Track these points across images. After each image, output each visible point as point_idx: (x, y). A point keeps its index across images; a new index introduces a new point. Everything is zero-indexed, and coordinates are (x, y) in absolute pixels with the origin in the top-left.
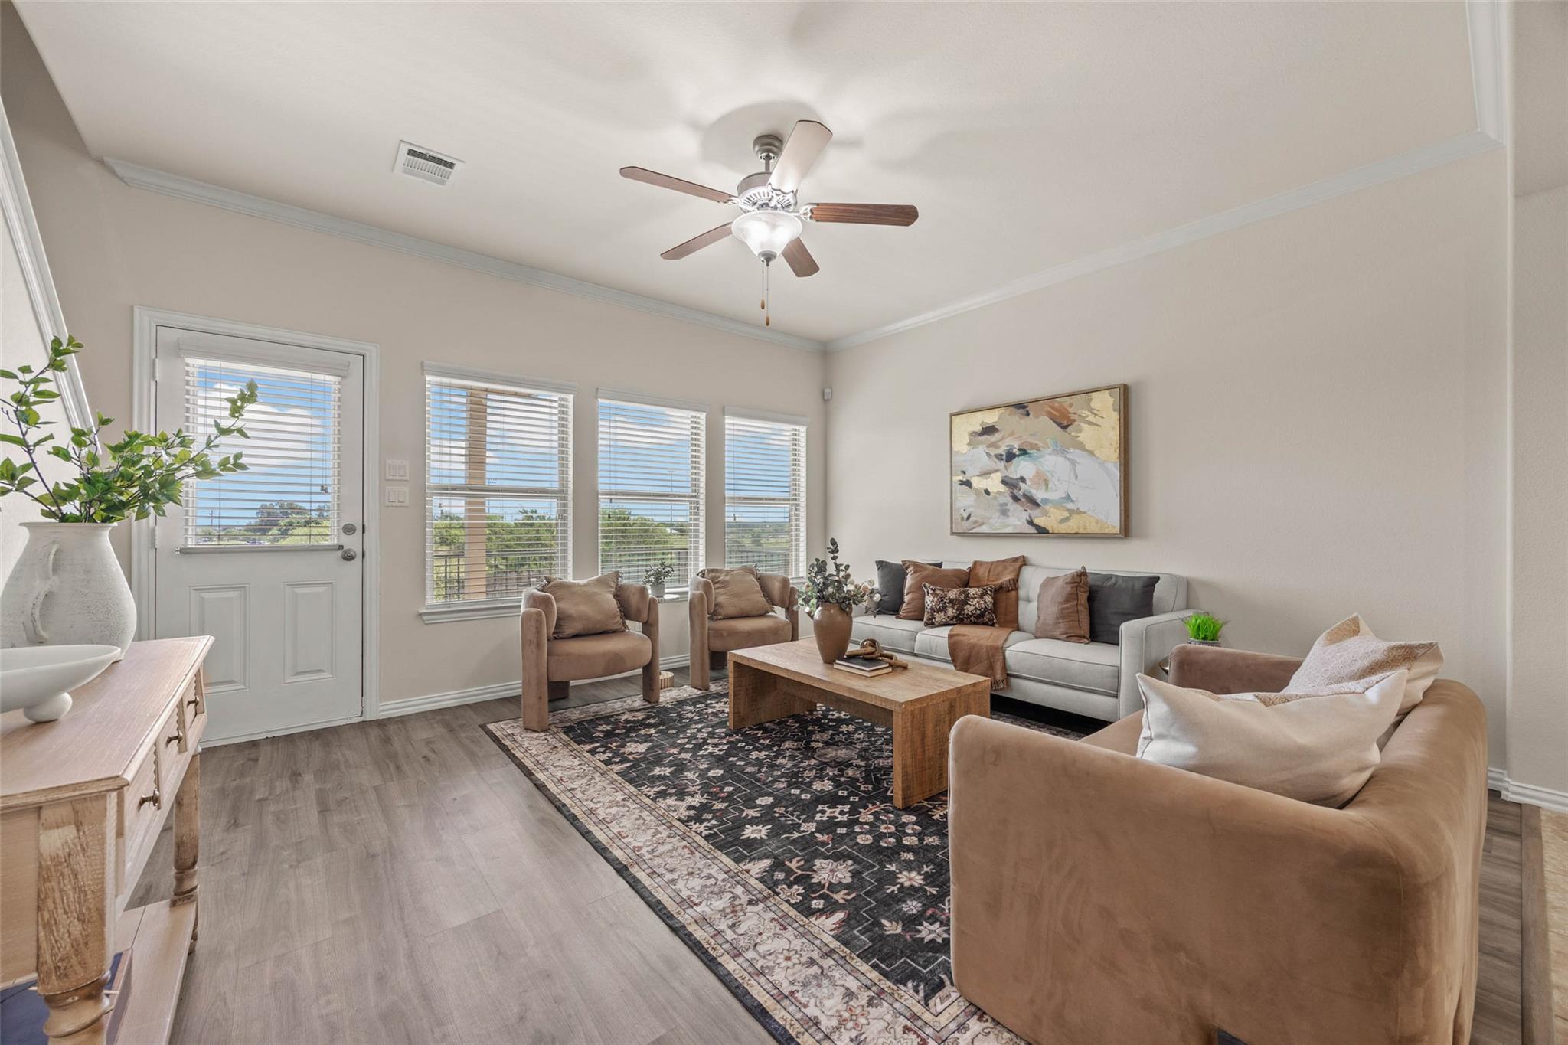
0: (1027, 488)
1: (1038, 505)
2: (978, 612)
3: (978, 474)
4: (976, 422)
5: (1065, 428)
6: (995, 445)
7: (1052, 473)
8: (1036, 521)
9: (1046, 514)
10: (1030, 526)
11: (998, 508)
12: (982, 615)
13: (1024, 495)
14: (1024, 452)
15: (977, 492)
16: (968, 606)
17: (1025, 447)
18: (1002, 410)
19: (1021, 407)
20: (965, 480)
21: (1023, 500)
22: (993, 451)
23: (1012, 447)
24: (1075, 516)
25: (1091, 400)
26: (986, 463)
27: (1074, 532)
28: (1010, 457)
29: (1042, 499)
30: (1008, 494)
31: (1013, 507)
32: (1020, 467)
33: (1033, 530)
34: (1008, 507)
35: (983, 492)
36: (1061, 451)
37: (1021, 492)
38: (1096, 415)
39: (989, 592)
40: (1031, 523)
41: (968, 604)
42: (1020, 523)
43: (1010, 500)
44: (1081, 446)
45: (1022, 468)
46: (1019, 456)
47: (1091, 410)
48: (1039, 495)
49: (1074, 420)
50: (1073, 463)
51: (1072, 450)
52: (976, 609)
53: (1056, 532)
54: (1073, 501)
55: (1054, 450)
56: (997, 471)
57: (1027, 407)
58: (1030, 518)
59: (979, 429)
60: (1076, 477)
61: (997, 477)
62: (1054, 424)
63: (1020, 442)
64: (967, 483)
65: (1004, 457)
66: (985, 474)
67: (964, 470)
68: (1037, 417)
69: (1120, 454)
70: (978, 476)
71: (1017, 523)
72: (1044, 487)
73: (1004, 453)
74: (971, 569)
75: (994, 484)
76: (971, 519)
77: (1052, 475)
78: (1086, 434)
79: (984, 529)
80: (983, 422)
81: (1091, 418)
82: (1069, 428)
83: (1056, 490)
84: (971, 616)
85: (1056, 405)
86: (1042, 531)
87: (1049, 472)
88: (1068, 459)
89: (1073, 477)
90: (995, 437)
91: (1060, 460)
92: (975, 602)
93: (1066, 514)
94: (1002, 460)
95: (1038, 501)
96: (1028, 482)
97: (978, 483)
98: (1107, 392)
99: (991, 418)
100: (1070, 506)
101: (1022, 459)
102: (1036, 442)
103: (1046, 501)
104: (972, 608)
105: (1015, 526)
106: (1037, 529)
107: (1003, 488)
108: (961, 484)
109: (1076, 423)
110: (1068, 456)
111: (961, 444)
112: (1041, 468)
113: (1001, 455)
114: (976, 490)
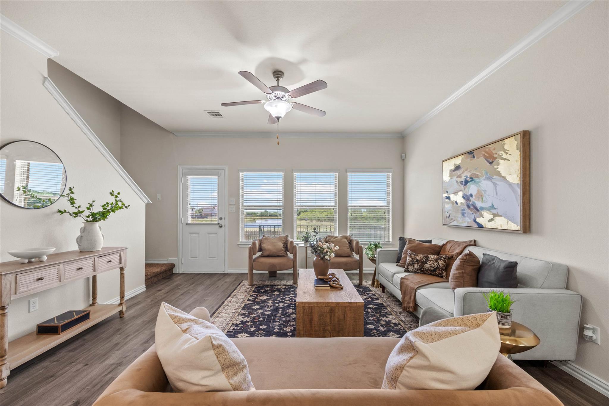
0: (474, 200)
1: (478, 211)
2: (432, 269)
3: (453, 192)
4: (449, 166)
5: (491, 163)
6: (459, 176)
7: (485, 191)
8: (478, 220)
9: (482, 216)
10: (475, 223)
11: (461, 212)
12: (435, 270)
13: (472, 205)
14: (472, 179)
15: (452, 203)
16: (426, 265)
17: (472, 177)
18: (463, 156)
19: (471, 153)
20: (448, 196)
21: (472, 207)
22: (459, 180)
23: (467, 177)
24: (497, 218)
25: (504, 144)
26: (456, 186)
27: (496, 228)
28: (466, 182)
29: (480, 207)
30: (465, 204)
31: (467, 211)
32: (470, 188)
33: (476, 226)
34: (465, 212)
35: (455, 202)
36: (489, 178)
37: (471, 203)
38: (507, 153)
39: (443, 259)
40: (475, 221)
41: (427, 263)
42: (471, 221)
43: (466, 208)
44: (499, 174)
45: (472, 189)
46: (470, 181)
47: (504, 151)
48: (479, 204)
49: (496, 158)
50: (495, 185)
51: (495, 177)
52: (431, 267)
53: (487, 227)
54: (495, 209)
55: (486, 177)
56: (461, 191)
57: (473, 153)
58: (475, 218)
59: (453, 168)
60: (497, 194)
61: (460, 194)
62: (486, 161)
63: (470, 174)
64: (448, 198)
65: (464, 183)
66: (456, 193)
67: (448, 191)
68: (478, 158)
69: (520, 178)
70: (453, 194)
71: (469, 221)
72: (481, 199)
73: (463, 181)
74: (443, 245)
75: (459, 198)
76: (450, 217)
77: (485, 193)
78: (502, 167)
79: (455, 223)
80: (455, 164)
81: (505, 156)
82: (493, 163)
83: (486, 202)
84: (428, 270)
85: (487, 150)
86: (480, 226)
87: (483, 191)
88: (493, 183)
89: (495, 193)
90: (458, 172)
91: (489, 183)
92: (431, 263)
93: (492, 217)
94: (463, 184)
95: (478, 208)
96: (474, 197)
97: (453, 198)
98: (513, 137)
99: (458, 161)
100: (494, 211)
101: (471, 184)
102: (477, 173)
103: (482, 209)
104: (429, 266)
105: (468, 223)
106: (478, 225)
107: (463, 201)
108: (446, 198)
109: (497, 160)
110: (493, 180)
111: (446, 177)
112: (480, 189)
113: (462, 181)
114: (451, 201)
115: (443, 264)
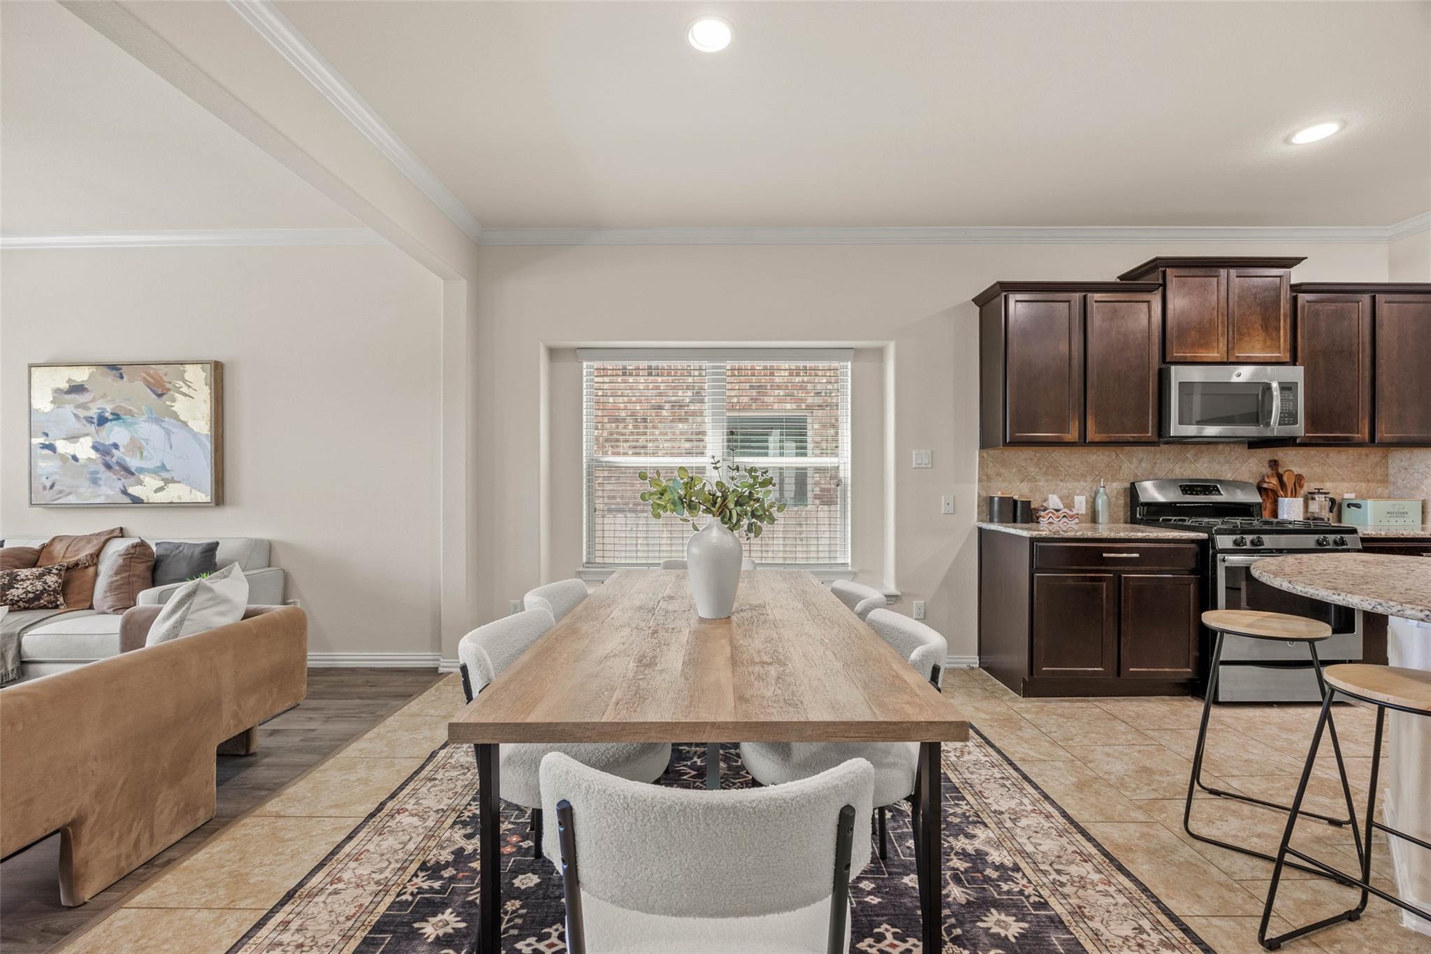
0: (121, 455)
1: (132, 474)
2: (34, 595)
3: (64, 436)
4: (62, 378)
5: (160, 396)
6: (84, 406)
7: (147, 441)
8: (131, 490)
9: (140, 483)
10: (124, 496)
11: (88, 476)
12: (40, 598)
13: (118, 463)
14: (117, 417)
15: (63, 458)
17: (118, 412)
18: (93, 369)
19: (113, 367)
20: (47, 443)
21: (117, 468)
22: (82, 413)
23: (104, 410)
24: (170, 485)
25: (185, 371)
26: (74, 425)
27: (169, 501)
28: (102, 421)
29: (137, 468)
30: (99, 461)
31: (104, 474)
32: (113, 433)
33: (128, 500)
34: (99, 476)
35: (70, 457)
36: (157, 420)
37: (114, 460)
38: (190, 387)
39: (54, 571)
40: (125, 492)
41: (17, 587)
42: (112, 493)
43: (102, 468)
44: (175, 416)
45: (116, 434)
46: (111, 420)
47: (185, 381)
48: (133, 463)
49: (170, 390)
50: (168, 433)
51: (167, 419)
52: (30, 592)
53: (151, 501)
54: (168, 471)
55: (149, 417)
56: (87, 435)
57: (121, 369)
58: (124, 487)
59: (65, 386)
60: (171, 447)
61: (87, 442)
62: (149, 390)
63: (112, 406)
64: (51, 447)
65: (95, 421)
66: (73, 438)
67: (46, 431)
68: (131, 381)
69: (211, 427)
70: (64, 439)
71: (110, 492)
72: (139, 455)
73: (95, 416)
74: (44, 547)
75: (84, 449)
76: (54, 488)
77: (147, 444)
78: (180, 406)
79: (71, 499)
80: (70, 379)
81: (185, 389)
82: (164, 397)
83: (150, 459)
84: (21, 600)
85: (152, 372)
86: (137, 501)
87: (144, 439)
88: (164, 428)
89: (168, 446)
90: (81, 398)
91: (155, 427)
92: (29, 584)
93: (162, 484)
94: (93, 423)
95: (133, 470)
96: (121, 449)
97: (63, 447)
98: (200, 366)
99: (81, 375)
100: (165, 475)
101: (115, 425)
102: (131, 408)
103: (141, 470)
104: (25, 590)
105: (107, 496)
106: (131, 499)
107: (93, 455)
108: (42, 448)
109: (171, 392)
110: (163, 424)
111: (43, 402)
112: (136, 436)
113: (92, 418)
114: (59, 454)
115: (57, 582)
